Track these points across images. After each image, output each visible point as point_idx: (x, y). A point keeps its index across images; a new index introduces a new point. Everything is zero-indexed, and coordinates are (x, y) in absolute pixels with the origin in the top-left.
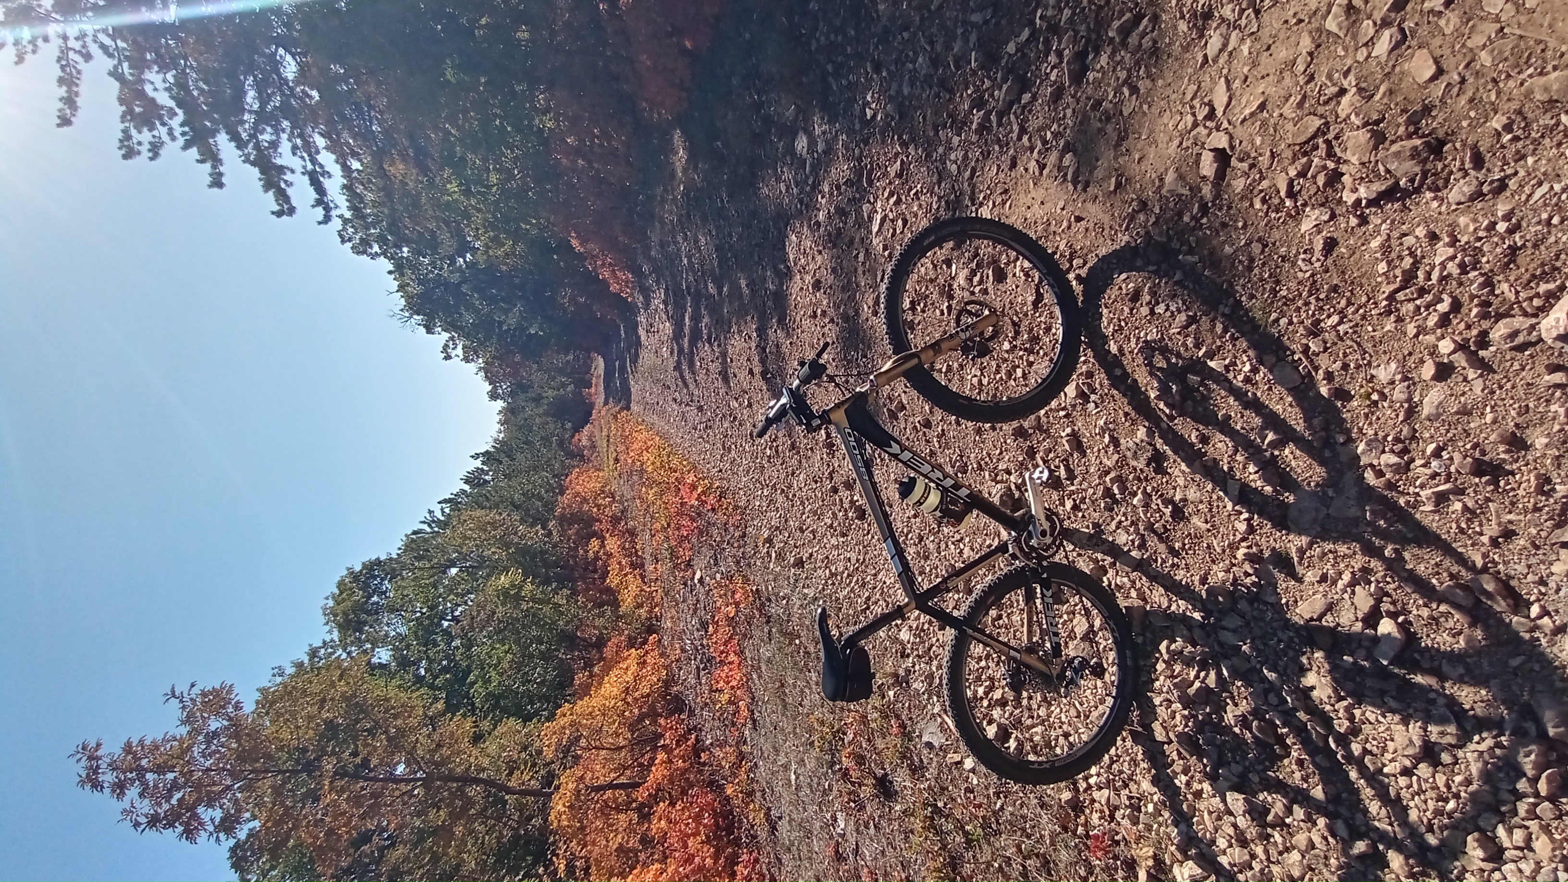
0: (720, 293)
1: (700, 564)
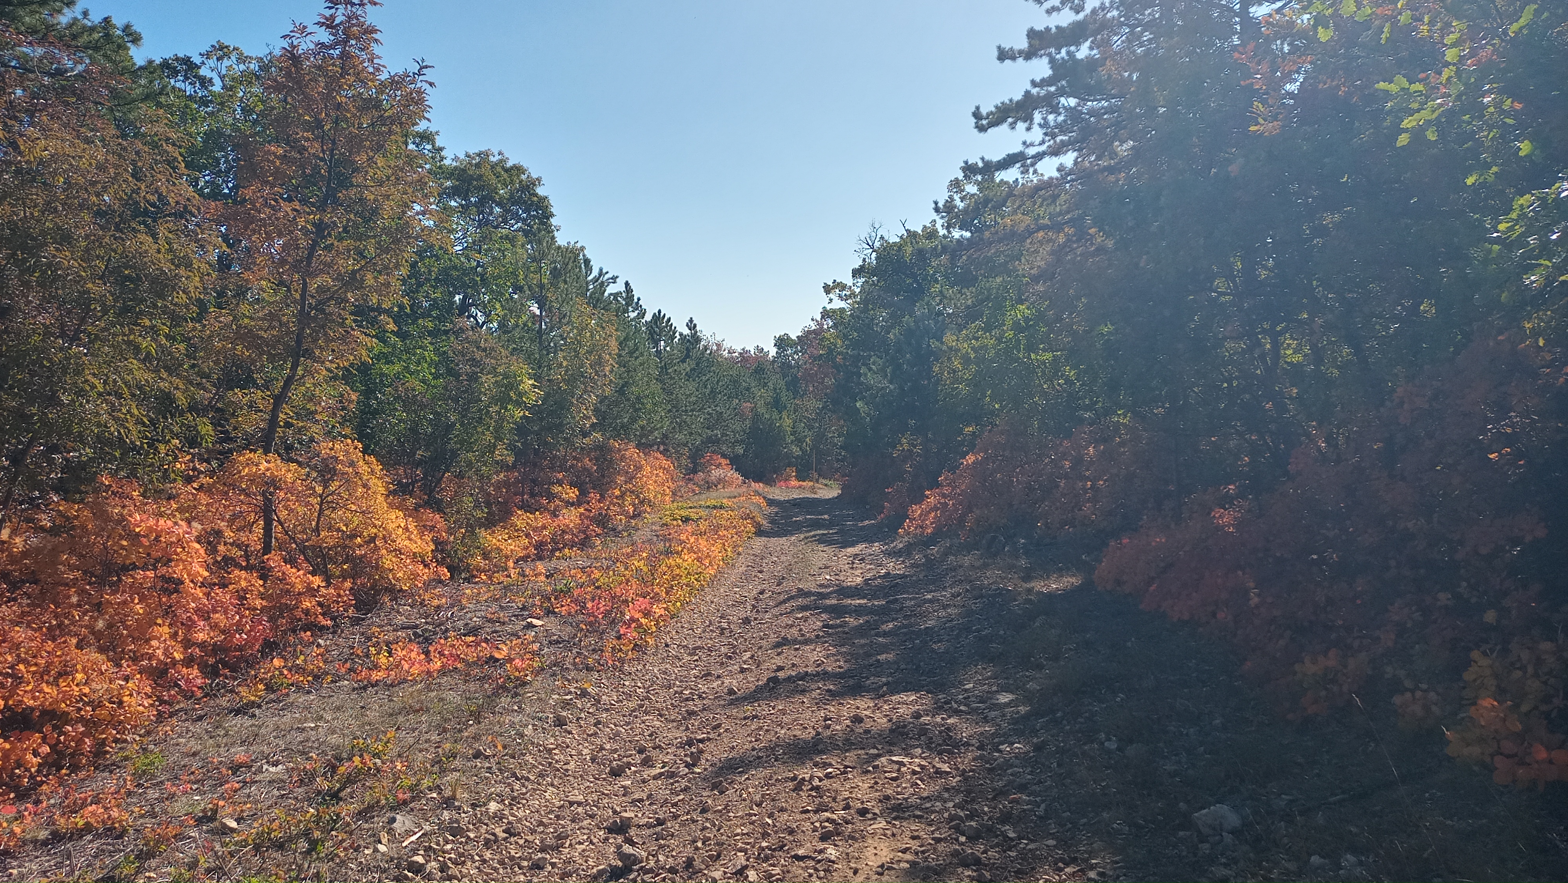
0: (878, 635)
1: (552, 625)
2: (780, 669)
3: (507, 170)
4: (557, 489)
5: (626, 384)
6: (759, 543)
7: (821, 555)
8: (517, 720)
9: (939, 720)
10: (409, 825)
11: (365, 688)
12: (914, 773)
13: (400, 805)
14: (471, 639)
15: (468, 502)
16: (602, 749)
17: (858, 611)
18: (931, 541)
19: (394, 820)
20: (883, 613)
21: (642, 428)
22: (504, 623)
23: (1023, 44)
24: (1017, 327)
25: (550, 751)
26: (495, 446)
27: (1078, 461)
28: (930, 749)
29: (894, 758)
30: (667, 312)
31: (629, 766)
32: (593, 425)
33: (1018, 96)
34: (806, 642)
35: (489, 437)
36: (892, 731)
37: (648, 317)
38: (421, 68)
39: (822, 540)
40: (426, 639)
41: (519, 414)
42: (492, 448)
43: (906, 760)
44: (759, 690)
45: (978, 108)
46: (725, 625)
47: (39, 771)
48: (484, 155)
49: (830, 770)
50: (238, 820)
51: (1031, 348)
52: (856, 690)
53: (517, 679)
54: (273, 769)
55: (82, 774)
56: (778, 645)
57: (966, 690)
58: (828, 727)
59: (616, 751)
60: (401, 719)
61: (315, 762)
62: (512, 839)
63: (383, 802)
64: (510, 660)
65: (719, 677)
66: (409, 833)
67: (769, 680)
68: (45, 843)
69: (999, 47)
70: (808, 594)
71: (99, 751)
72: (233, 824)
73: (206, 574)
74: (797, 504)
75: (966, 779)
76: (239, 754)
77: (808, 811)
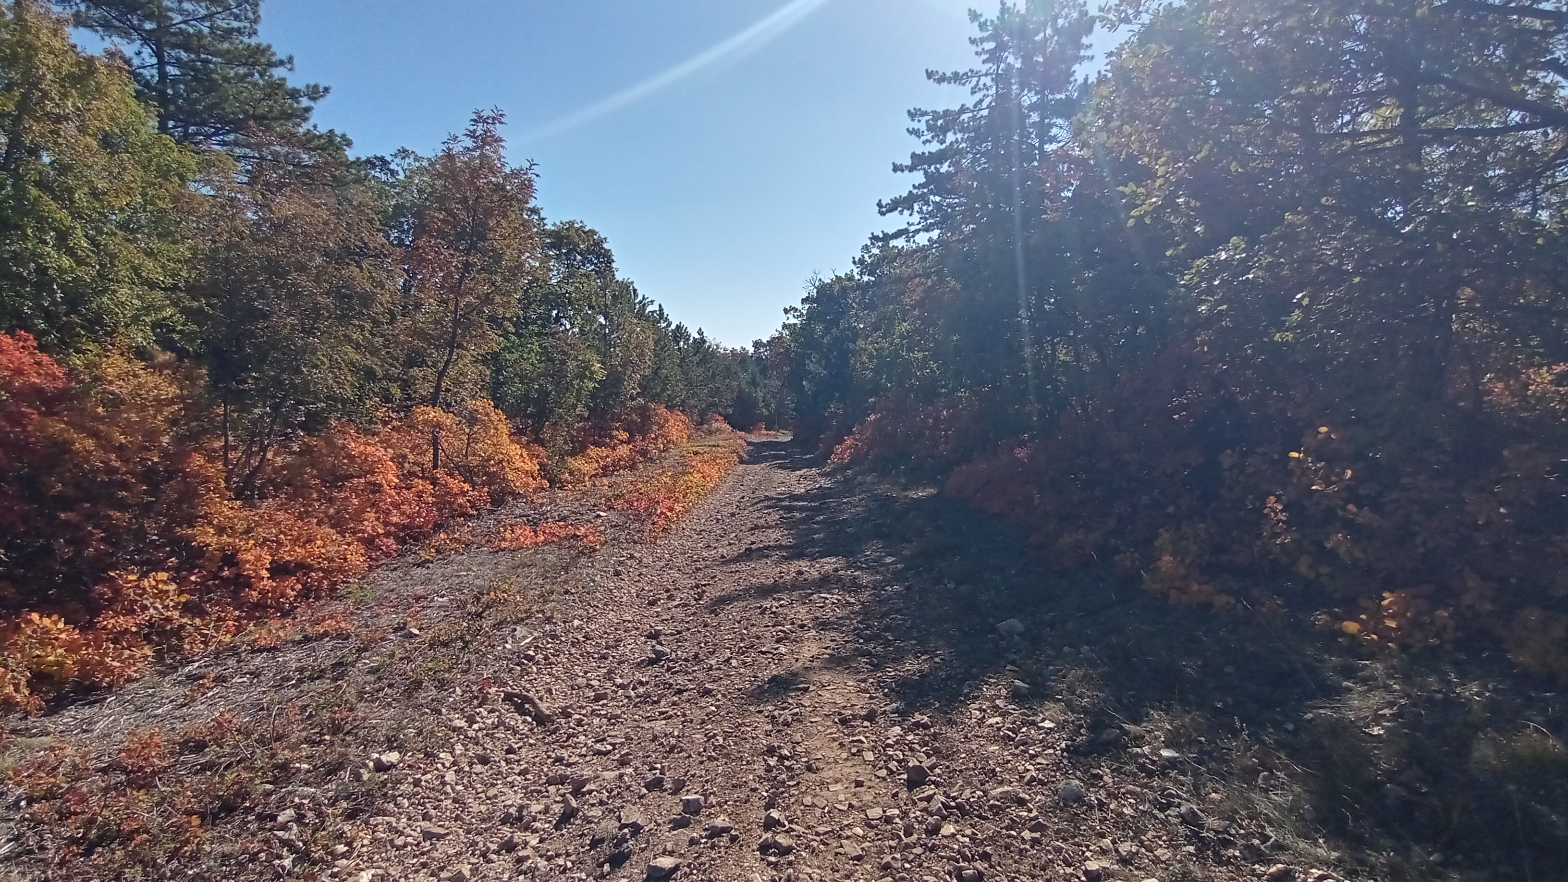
0: (814, 523)
1: (613, 516)
2: (753, 543)
3: (585, 233)
4: (615, 433)
5: (659, 368)
6: (741, 468)
7: (780, 475)
8: (590, 572)
9: (849, 572)
10: (524, 633)
11: (497, 552)
12: (833, 603)
13: (519, 621)
14: (562, 523)
15: (560, 441)
16: (643, 589)
17: (802, 509)
18: (848, 467)
19: (515, 630)
20: (818, 510)
21: (669, 395)
22: (582, 514)
23: (908, 162)
24: (902, 337)
25: (611, 591)
26: (576, 405)
27: (937, 419)
28: (844, 590)
29: (822, 595)
30: (685, 324)
31: (659, 599)
32: (638, 393)
33: (905, 194)
34: (770, 527)
35: (572, 400)
36: (821, 579)
37: (673, 327)
38: (532, 165)
39: (781, 467)
40: (535, 524)
41: (591, 385)
42: (575, 407)
43: (829, 596)
44: (739, 555)
45: (880, 201)
46: (720, 517)
47: (295, 600)
48: (571, 223)
49: (782, 602)
50: (420, 629)
51: (910, 350)
52: (800, 556)
53: (591, 547)
54: (440, 600)
55: (322, 602)
56: (752, 529)
57: (866, 556)
58: (782, 577)
59: (651, 591)
60: (519, 570)
61: (466, 595)
62: (588, 642)
63: (509, 619)
64: (586, 537)
65: (715, 548)
66: (525, 638)
67: (746, 549)
68: (299, 642)
69: (894, 164)
70: (772, 499)
71: (333, 588)
72: (417, 632)
73: (397, 481)
74: (764, 444)
75: (865, 607)
76: (420, 590)
77: (768, 626)
